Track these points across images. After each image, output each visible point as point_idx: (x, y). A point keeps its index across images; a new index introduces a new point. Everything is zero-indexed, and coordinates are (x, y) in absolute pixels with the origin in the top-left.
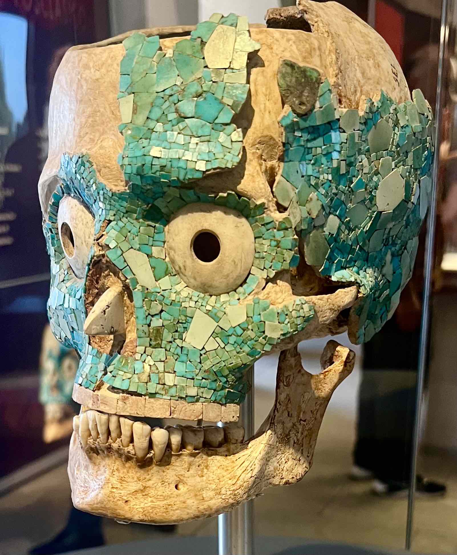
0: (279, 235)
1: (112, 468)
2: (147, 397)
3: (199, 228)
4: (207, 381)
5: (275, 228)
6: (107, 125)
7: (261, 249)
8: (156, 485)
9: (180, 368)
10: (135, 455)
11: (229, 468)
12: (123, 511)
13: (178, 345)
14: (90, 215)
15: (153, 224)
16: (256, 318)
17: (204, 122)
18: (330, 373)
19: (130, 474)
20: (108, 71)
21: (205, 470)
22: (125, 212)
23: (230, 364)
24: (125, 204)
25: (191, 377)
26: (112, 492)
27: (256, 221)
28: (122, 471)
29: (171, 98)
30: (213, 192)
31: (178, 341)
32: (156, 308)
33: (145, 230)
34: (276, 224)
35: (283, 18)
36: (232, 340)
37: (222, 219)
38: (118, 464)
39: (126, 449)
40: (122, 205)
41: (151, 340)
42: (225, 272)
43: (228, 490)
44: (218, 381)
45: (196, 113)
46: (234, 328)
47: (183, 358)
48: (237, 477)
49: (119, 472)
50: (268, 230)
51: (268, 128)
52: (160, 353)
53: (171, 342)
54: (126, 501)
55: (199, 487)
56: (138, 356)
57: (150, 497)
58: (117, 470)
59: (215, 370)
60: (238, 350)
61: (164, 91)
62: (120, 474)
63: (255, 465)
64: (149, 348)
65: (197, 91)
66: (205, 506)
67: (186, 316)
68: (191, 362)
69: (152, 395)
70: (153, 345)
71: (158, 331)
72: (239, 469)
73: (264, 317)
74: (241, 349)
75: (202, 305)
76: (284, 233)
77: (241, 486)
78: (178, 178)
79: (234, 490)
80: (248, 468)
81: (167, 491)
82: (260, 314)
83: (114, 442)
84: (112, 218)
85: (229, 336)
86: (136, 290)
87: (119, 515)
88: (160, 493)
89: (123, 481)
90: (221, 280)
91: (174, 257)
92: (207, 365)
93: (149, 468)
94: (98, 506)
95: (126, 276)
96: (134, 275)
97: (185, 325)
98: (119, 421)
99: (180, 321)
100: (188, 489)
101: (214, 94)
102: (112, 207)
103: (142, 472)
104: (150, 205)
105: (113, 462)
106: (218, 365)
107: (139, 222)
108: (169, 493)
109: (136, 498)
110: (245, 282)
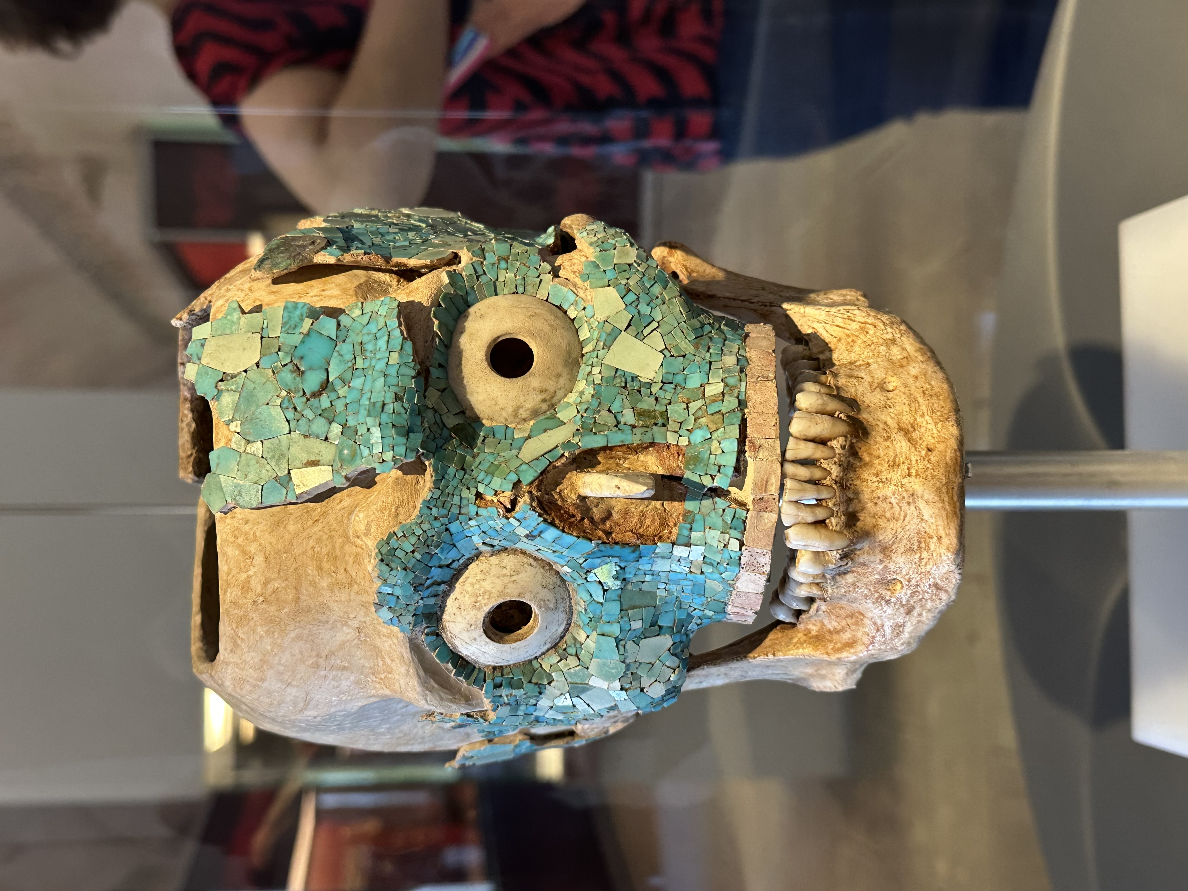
0: (491, 258)
1: (876, 484)
2: (746, 411)
3: (485, 364)
4: (712, 347)
5: (482, 263)
6: (334, 530)
7: (511, 284)
8: (893, 415)
9: (694, 381)
10: (846, 437)
11: (850, 340)
12: (946, 452)
13: (661, 389)
14: (471, 566)
15: (481, 439)
16: (610, 275)
17: (335, 354)
18: (688, 266)
19: (882, 453)
20: (255, 539)
21: (858, 363)
22: (463, 472)
23: (682, 313)
24: (452, 470)
25: (708, 365)
26: (917, 475)
27: (472, 288)
28: (879, 467)
29: (298, 409)
30: (433, 339)
31: (655, 389)
32: (604, 417)
33: (489, 447)
34: (475, 262)
35: (194, 452)
36: (645, 309)
37: (472, 334)
38: (866, 474)
39: (837, 451)
40: (452, 475)
41: (656, 424)
42: (546, 328)
43: (885, 332)
44: (710, 335)
45: (320, 368)
46: (626, 305)
47: (679, 379)
48: (862, 325)
49: (881, 472)
50: (485, 273)
51: (345, 291)
52: (676, 411)
53: (657, 399)
54: (929, 450)
55: (886, 364)
56: (683, 442)
57: (916, 419)
58: (877, 475)
59: (694, 337)
60: (659, 301)
61: (288, 421)
62: (883, 469)
63: (839, 310)
64: (669, 426)
65: (291, 370)
66: (918, 354)
67: (615, 377)
68: (684, 369)
69: (742, 404)
70: (663, 421)
71: (640, 414)
72: (849, 328)
73: (607, 266)
74: (657, 298)
75: (597, 357)
76: (487, 251)
77: (875, 317)
78: (413, 377)
79: (884, 324)
80: (845, 316)
81: (900, 400)
82: (604, 271)
83: (830, 473)
84: (474, 491)
85: (639, 312)
86: (579, 444)
87: (956, 459)
88: (906, 408)
89: (895, 463)
90: (559, 336)
91: (528, 409)
92: (687, 347)
93: (865, 423)
94: (946, 499)
95: (560, 455)
96: (557, 446)
97: (629, 379)
98: (793, 462)
99: (623, 385)
100: (892, 376)
101: (296, 347)
102: (457, 492)
103: (874, 433)
104: (453, 435)
105: (865, 483)
106: (685, 332)
107: (478, 454)
108: (904, 396)
109: (920, 439)
110: (559, 307)
